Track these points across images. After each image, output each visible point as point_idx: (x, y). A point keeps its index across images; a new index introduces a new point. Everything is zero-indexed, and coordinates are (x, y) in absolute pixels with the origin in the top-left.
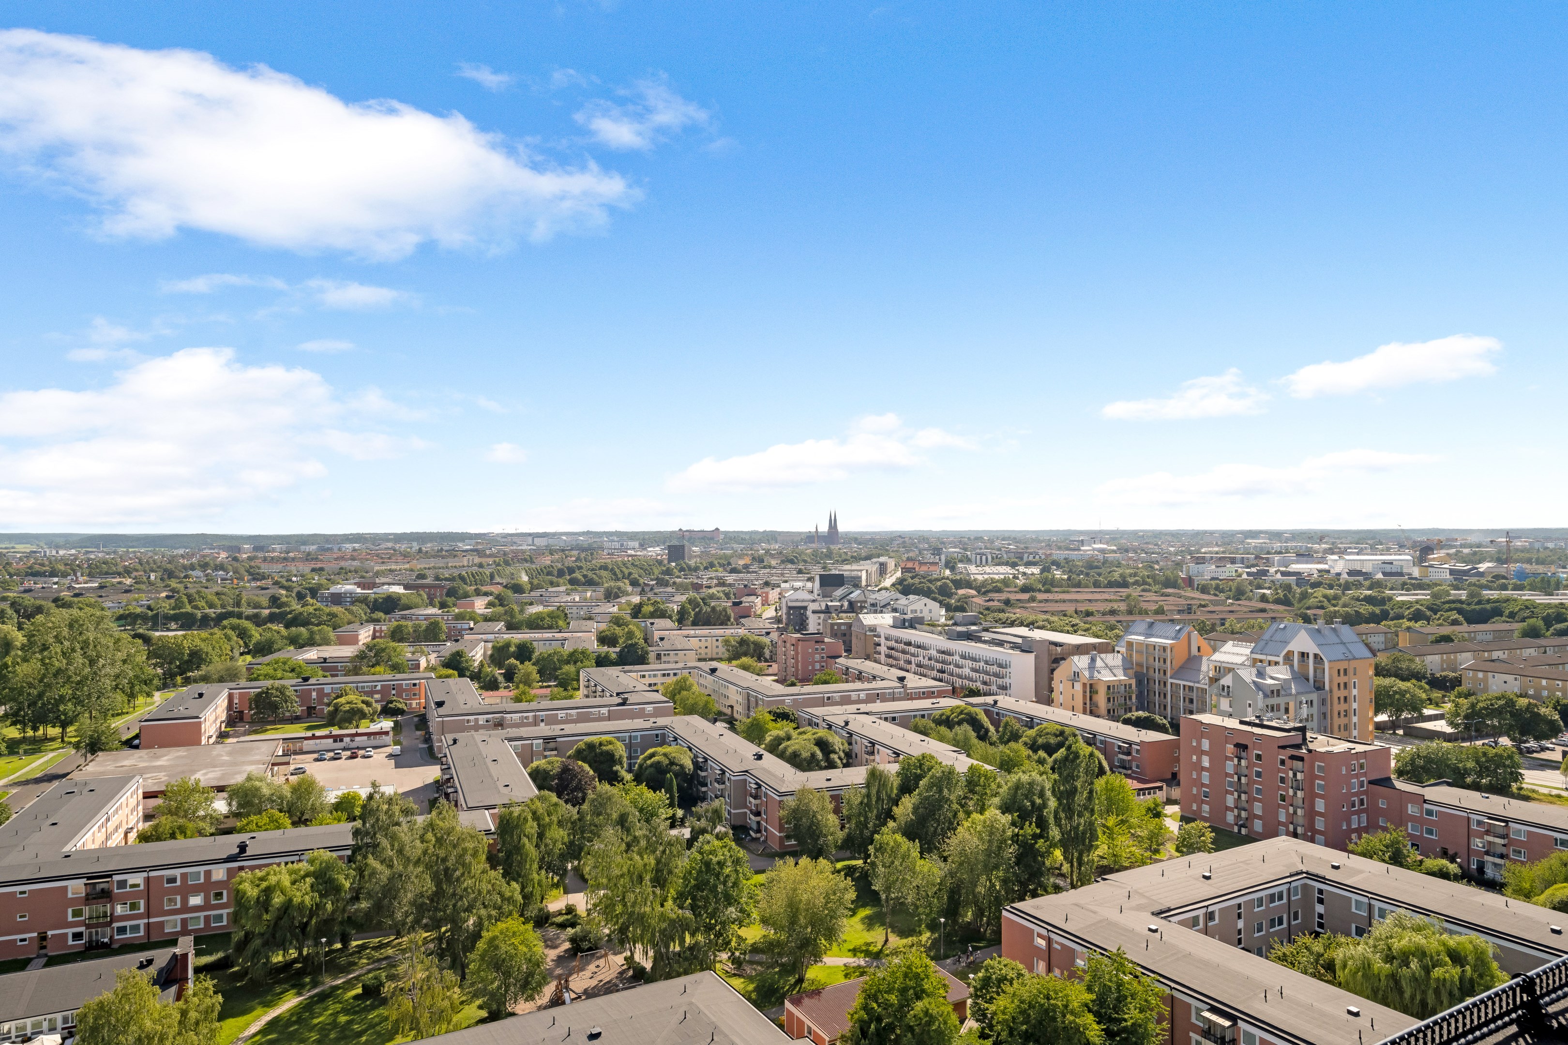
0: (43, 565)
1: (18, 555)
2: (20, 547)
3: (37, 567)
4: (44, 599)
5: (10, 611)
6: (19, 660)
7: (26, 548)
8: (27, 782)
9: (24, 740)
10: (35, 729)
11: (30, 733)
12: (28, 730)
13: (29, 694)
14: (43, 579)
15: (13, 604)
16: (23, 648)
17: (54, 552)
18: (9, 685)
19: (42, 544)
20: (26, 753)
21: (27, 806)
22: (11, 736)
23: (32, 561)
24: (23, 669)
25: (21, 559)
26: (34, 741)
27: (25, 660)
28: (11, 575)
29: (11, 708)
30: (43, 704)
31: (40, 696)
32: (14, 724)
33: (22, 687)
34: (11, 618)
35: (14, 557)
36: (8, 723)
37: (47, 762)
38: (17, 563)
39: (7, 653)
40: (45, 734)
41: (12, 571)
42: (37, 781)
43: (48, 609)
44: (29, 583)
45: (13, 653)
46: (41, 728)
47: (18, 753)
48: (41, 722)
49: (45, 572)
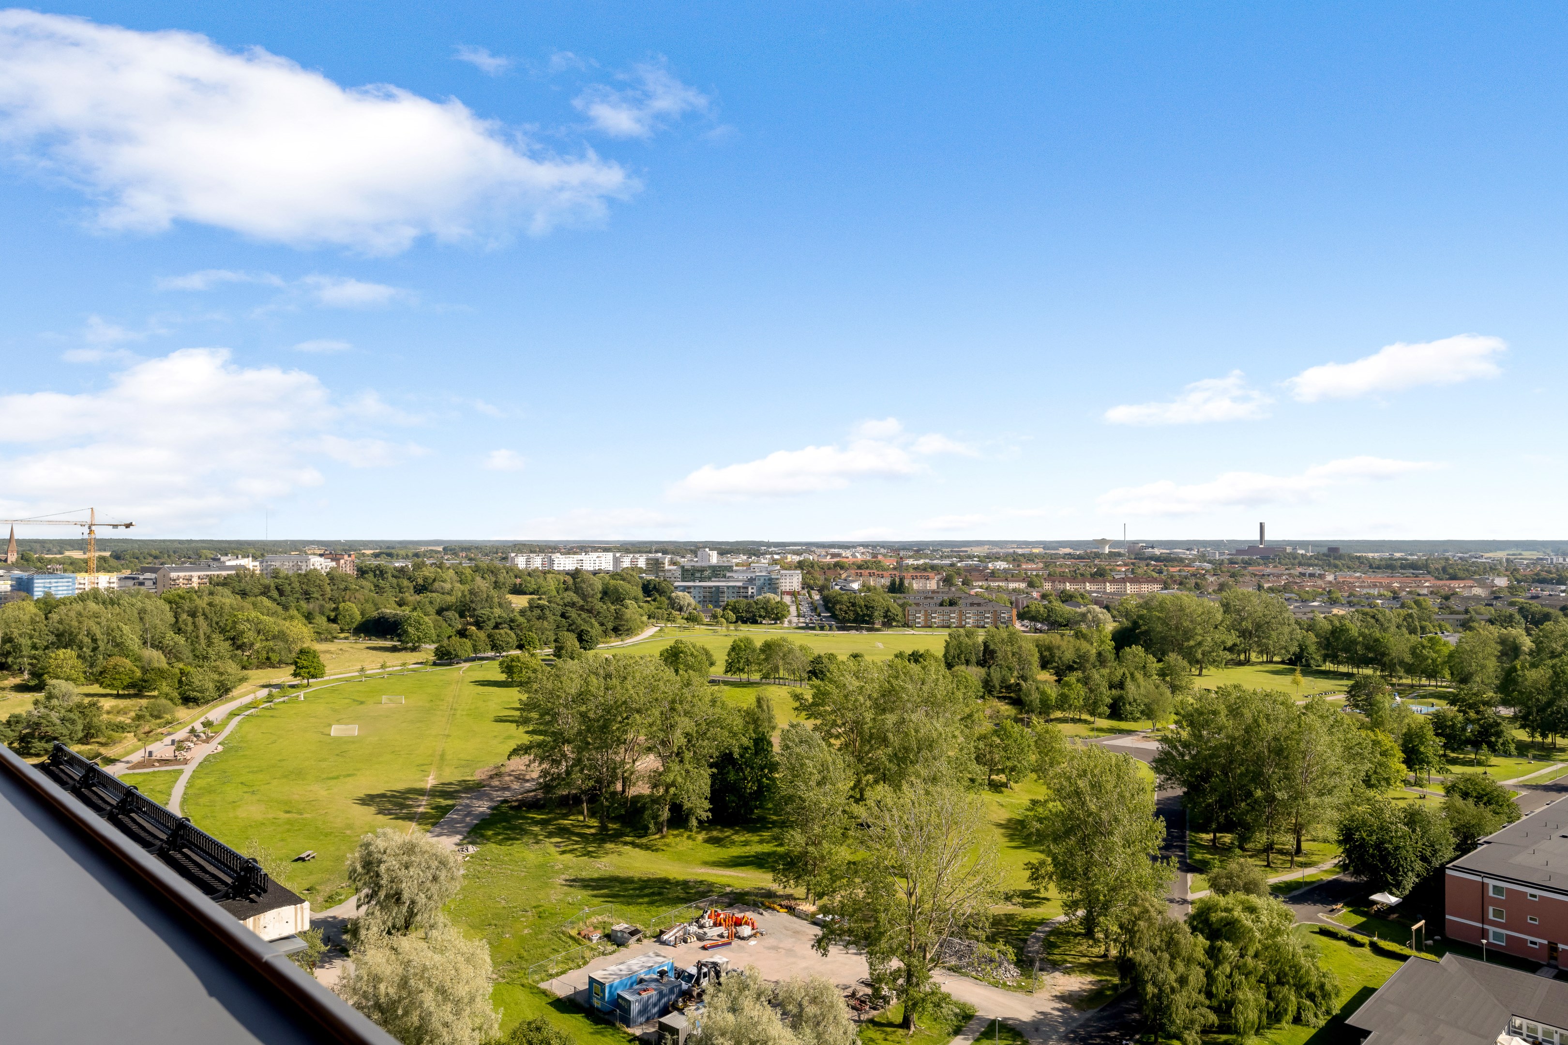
0: (1550, 572)
1: (1525, 562)
2: (1527, 554)
3: (1544, 574)
4: (1551, 606)
5: (1518, 617)
6: (1527, 665)
7: (1534, 555)
8: (1536, 787)
9: (1533, 745)
10: (1544, 736)
11: (1539, 739)
12: (1537, 735)
13: (1538, 700)
14: (1550, 586)
15: (1521, 610)
16: (1531, 653)
17: (1561, 560)
18: (1518, 688)
19: (1549, 551)
20: (1535, 757)
21: (1537, 811)
22: (1520, 738)
23: (1539, 568)
24: (1532, 675)
25: (1528, 566)
26: (1542, 747)
27: (1534, 665)
28: (1519, 581)
29: (1520, 711)
30: (1553, 713)
31: (1550, 703)
32: (1523, 727)
33: (1531, 692)
34: (1518, 623)
35: (1522, 564)
36: (1517, 725)
37: (1556, 771)
38: (1524, 570)
39: (1516, 657)
40: (1554, 744)
41: (1518, 576)
42: (1547, 788)
43: (1557, 617)
44: (1536, 590)
45: (1522, 657)
46: (1550, 736)
47: (1527, 756)
48: (1551, 731)
49: (1552, 579)
